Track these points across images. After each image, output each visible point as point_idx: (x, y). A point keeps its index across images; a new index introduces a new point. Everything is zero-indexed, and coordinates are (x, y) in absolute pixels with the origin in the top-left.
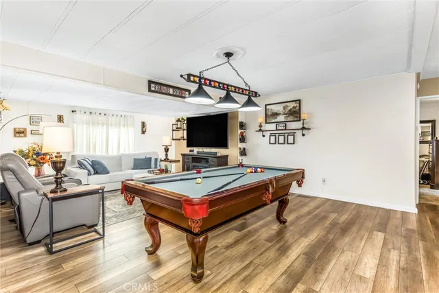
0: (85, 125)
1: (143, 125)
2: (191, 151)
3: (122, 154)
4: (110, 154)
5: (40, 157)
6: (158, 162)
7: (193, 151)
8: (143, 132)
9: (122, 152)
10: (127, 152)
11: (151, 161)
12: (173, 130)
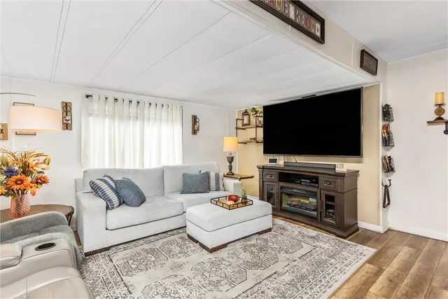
0: (107, 120)
1: (195, 119)
2: (271, 161)
3: (164, 167)
4: (147, 166)
5: (14, 178)
6: (220, 180)
7: (275, 161)
8: (195, 132)
9: (164, 163)
10: (171, 164)
11: (209, 177)
12: (237, 128)
